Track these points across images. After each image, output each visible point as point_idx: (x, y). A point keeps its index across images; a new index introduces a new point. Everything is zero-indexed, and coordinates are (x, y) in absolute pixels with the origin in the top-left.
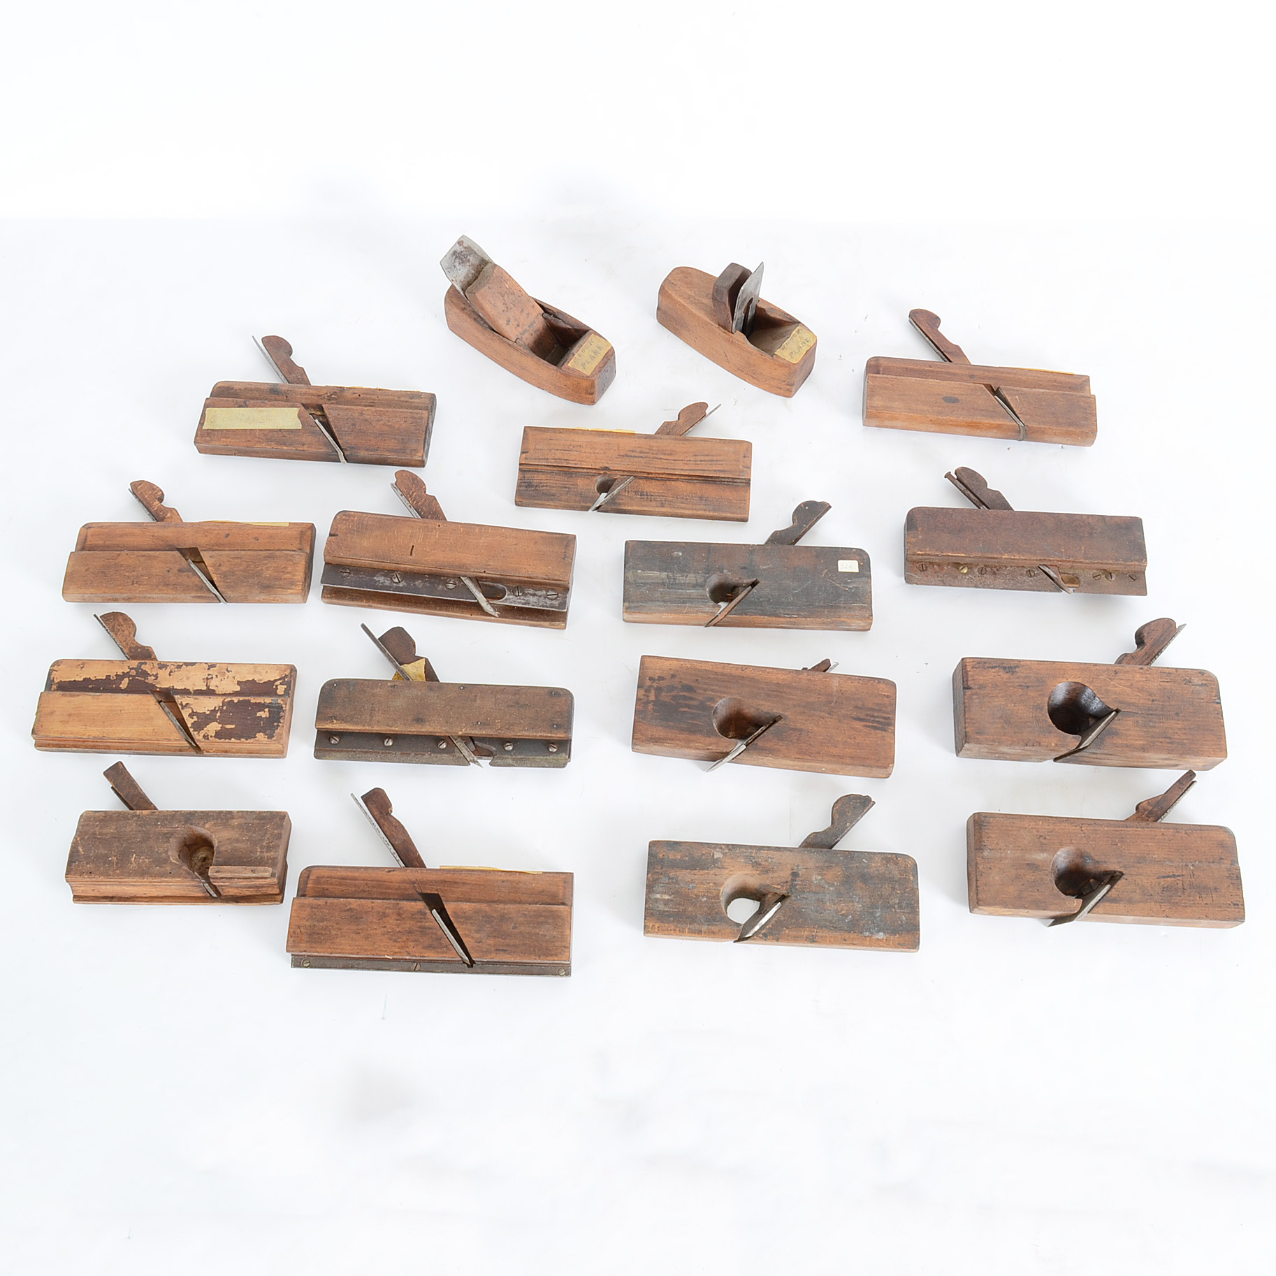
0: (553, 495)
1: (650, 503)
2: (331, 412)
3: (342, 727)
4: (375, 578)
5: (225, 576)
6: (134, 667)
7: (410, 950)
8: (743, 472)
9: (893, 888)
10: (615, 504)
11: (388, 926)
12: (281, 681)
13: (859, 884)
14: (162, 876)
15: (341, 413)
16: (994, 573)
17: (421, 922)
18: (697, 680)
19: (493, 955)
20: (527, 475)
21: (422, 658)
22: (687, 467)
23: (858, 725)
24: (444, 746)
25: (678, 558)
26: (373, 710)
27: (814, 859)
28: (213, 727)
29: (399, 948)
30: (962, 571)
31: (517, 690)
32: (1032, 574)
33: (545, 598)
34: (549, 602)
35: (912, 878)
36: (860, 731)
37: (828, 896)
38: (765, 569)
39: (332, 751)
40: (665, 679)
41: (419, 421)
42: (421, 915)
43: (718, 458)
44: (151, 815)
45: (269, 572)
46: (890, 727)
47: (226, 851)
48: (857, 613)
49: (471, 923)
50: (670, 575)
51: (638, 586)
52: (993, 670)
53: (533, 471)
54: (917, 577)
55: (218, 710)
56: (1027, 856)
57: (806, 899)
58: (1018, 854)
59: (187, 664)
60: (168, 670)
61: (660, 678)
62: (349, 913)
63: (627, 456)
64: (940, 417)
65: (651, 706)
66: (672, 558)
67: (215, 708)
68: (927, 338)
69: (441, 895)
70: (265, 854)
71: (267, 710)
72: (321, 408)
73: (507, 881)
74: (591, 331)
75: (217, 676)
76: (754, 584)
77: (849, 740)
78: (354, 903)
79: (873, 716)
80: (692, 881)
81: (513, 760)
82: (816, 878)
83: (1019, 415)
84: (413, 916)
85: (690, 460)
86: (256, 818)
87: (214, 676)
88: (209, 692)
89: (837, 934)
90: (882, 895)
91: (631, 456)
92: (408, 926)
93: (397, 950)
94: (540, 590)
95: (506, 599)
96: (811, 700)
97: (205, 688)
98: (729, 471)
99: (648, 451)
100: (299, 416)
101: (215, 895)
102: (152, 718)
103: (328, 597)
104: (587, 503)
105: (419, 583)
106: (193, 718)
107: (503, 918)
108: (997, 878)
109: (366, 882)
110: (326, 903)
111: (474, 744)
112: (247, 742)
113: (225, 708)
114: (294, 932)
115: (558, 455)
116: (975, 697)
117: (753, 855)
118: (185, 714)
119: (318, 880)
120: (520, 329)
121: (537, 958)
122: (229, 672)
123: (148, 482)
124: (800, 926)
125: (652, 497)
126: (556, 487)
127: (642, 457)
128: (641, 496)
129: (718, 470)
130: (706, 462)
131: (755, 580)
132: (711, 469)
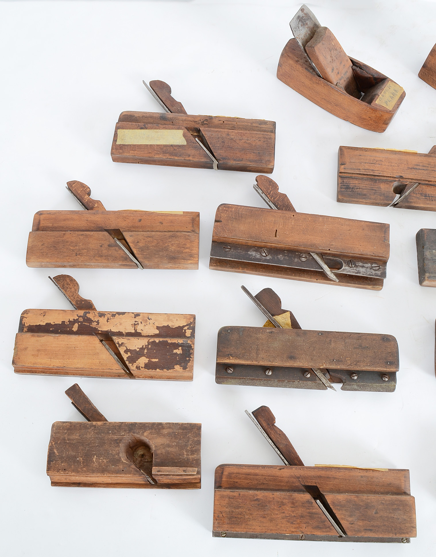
0: (365, 195)
1: (432, 202)
2: (206, 132)
3: (236, 362)
4: (249, 253)
5: (142, 250)
6: (81, 315)
7: (303, 529)
10: (408, 202)
11: (286, 512)
12: (188, 327)
14: (117, 473)
15: (214, 134)
17: (309, 509)
19: (363, 533)
20: (345, 181)
21: (288, 311)
24: (309, 376)
26: (258, 350)
28: (143, 361)
29: (295, 528)
31: (359, 336)
33: (371, 269)
34: (373, 272)
39: (229, 378)
41: (269, 140)
42: (309, 504)
44: (103, 425)
45: (173, 247)
47: (162, 454)
49: (345, 510)
53: (348, 178)
55: (145, 348)
59: (119, 314)
60: (106, 318)
62: (256, 502)
63: (414, 168)
67: (143, 346)
69: (319, 486)
70: (190, 457)
71: (180, 348)
72: (199, 131)
73: (365, 476)
74: (388, 79)
75: (141, 322)
78: (260, 494)
81: (358, 386)
84: (303, 504)
86: (180, 428)
87: (139, 323)
88: (137, 335)
91: (417, 169)
92: (300, 512)
93: (294, 530)
94: (367, 263)
95: (344, 269)
97: (133, 331)
99: (427, 165)
100: (184, 136)
101: (153, 483)
102: (98, 353)
103: (214, 265)
104: (388, 201)
105: (280, 257)
106: (127, 354)
107: (368, 506)
109: (264, 477)
110: (240, 495)
111: (329, 374)
112: (168, 371)
113: (150, 346)
114: (218, 516)
115: (367, 166)
118: (122, 350)
119: (230, 475)
120: (339, 76)
121: (394, 535)
122: (149, 320)
123: (79, 182)
125: (433, 198)
126: (366, 189)
127: (424, 170)
128: (425, 197)
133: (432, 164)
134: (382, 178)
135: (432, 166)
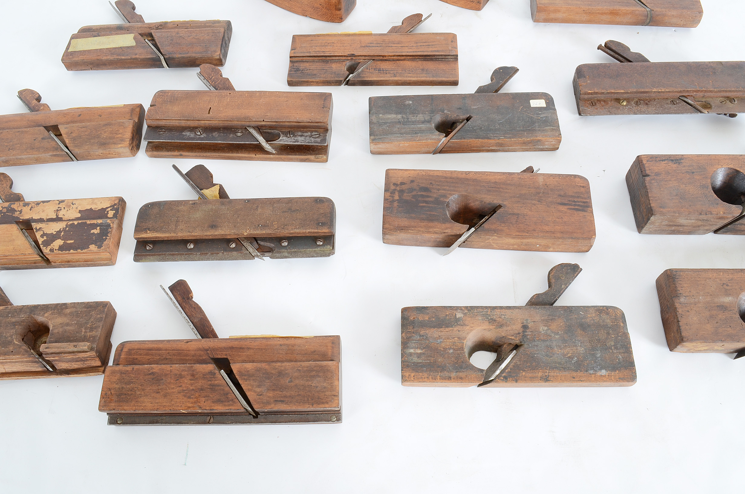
0: (315, 75)
1: (386, 75)
2: (156, 35)
3: (154, 236)
4: (184, 133)
5: (74, 139)
6: (6, 206)
7: (202, 404)
8: (452, 50)
9: (608, 334)
10: (360, 77)
11: (183, 385)
12: (111, 208)
13: (579, 331)
14: (5, 355)
15: (163, 34)
16: (647, 104)
17: (210, 381)
18: (431, 183)
19: (273, 405)
20: (296, 64)
21: (218, 184)
22: (411, 50)
23: (563, 208)
24: (233, 245)
25: (409, 105)
26: (177, 221)
27: (538, 314)
28: (58, 243)
29: (192, 403)
30: (622, 104)
31: (290, 200)
32: (675, 103)
33: (310, 137)
34: (313, 140)
35: (622, 324)
36: (566, 212)
37: (554, 343)
38: (476, 109)
39: (147, 255)
40: (406, 184)
41: (217, 34)
42: (211, 375)
43: (433, 44)
44: (5, 309)
45: (106, 134)
46: (589, 209)
47: (58, 333)
48: (549, 133)
49: (253, 380)
50: (404, 116)
51: (380, 125)
52: (664, 162)
53: (300, 61)
54: (589, 110)
55: (62, 231)
56: (716, 300)
57: (537, 346)
58: (708, 299)
59: (44, 202)
60: (30, 206)
61: (402, 184)
62: (151, 376)
63: (367, 46)
64: (590, 7)
65: (396, 204)
66: (405, 105)
67: (61, 229)
69: (229, 358)
70: (88, 334)
71: (98, 228)
72: (150, 35)
73: (284, 345)
75: (64, 208)
76: (468, 119)
77: (557, 220)
78: (156, 368)
79: (575, 202)
80: (440, 337)
81: (289, 253)
82: (543, 329)
83: (646, 4)
84: (204, 376)
85: (413, 46)
86: (85, 307)
87: (62, 208)
88: (58, 219)
89: (566, 373)
90: (600, 339)
91: (370, 46)
92: (200, 384)
93: (190, 405)
94: (306, 132)
95: (281, 140)
96: (523, 192)
97: (55, 217)
98: (442, 51)
99: (381, 42)
100: (134, 38)
101: (51, 370)
102: (14, 240)
103: (150, 151)
104: (339, 78)
105: (215, 134)
106: (43, 238)
107: (281, 374)
108: (695, 319)
109: (168, 351)
110: (133, 369)
111: (257, 243)
112: (82, 251)
113: (67, 229)
114: (106, 394)
115: (318, 49)
116: (654, 181)
117: (489, 313)
118: (38, 235)
119: (130, 352)
121: (311, 406)
122: (73, 204)
123: (30, 89)
124: (534, 368)
125: (387, 71)
126: (316, 70)
127: (377, 46)
128: (379, 71)
129: (434, 51)
130: (424, 47)
131: (469, 115)
132: (428, 50)
133: (386, 41)
134: (334, 58)
135: (386, 43)
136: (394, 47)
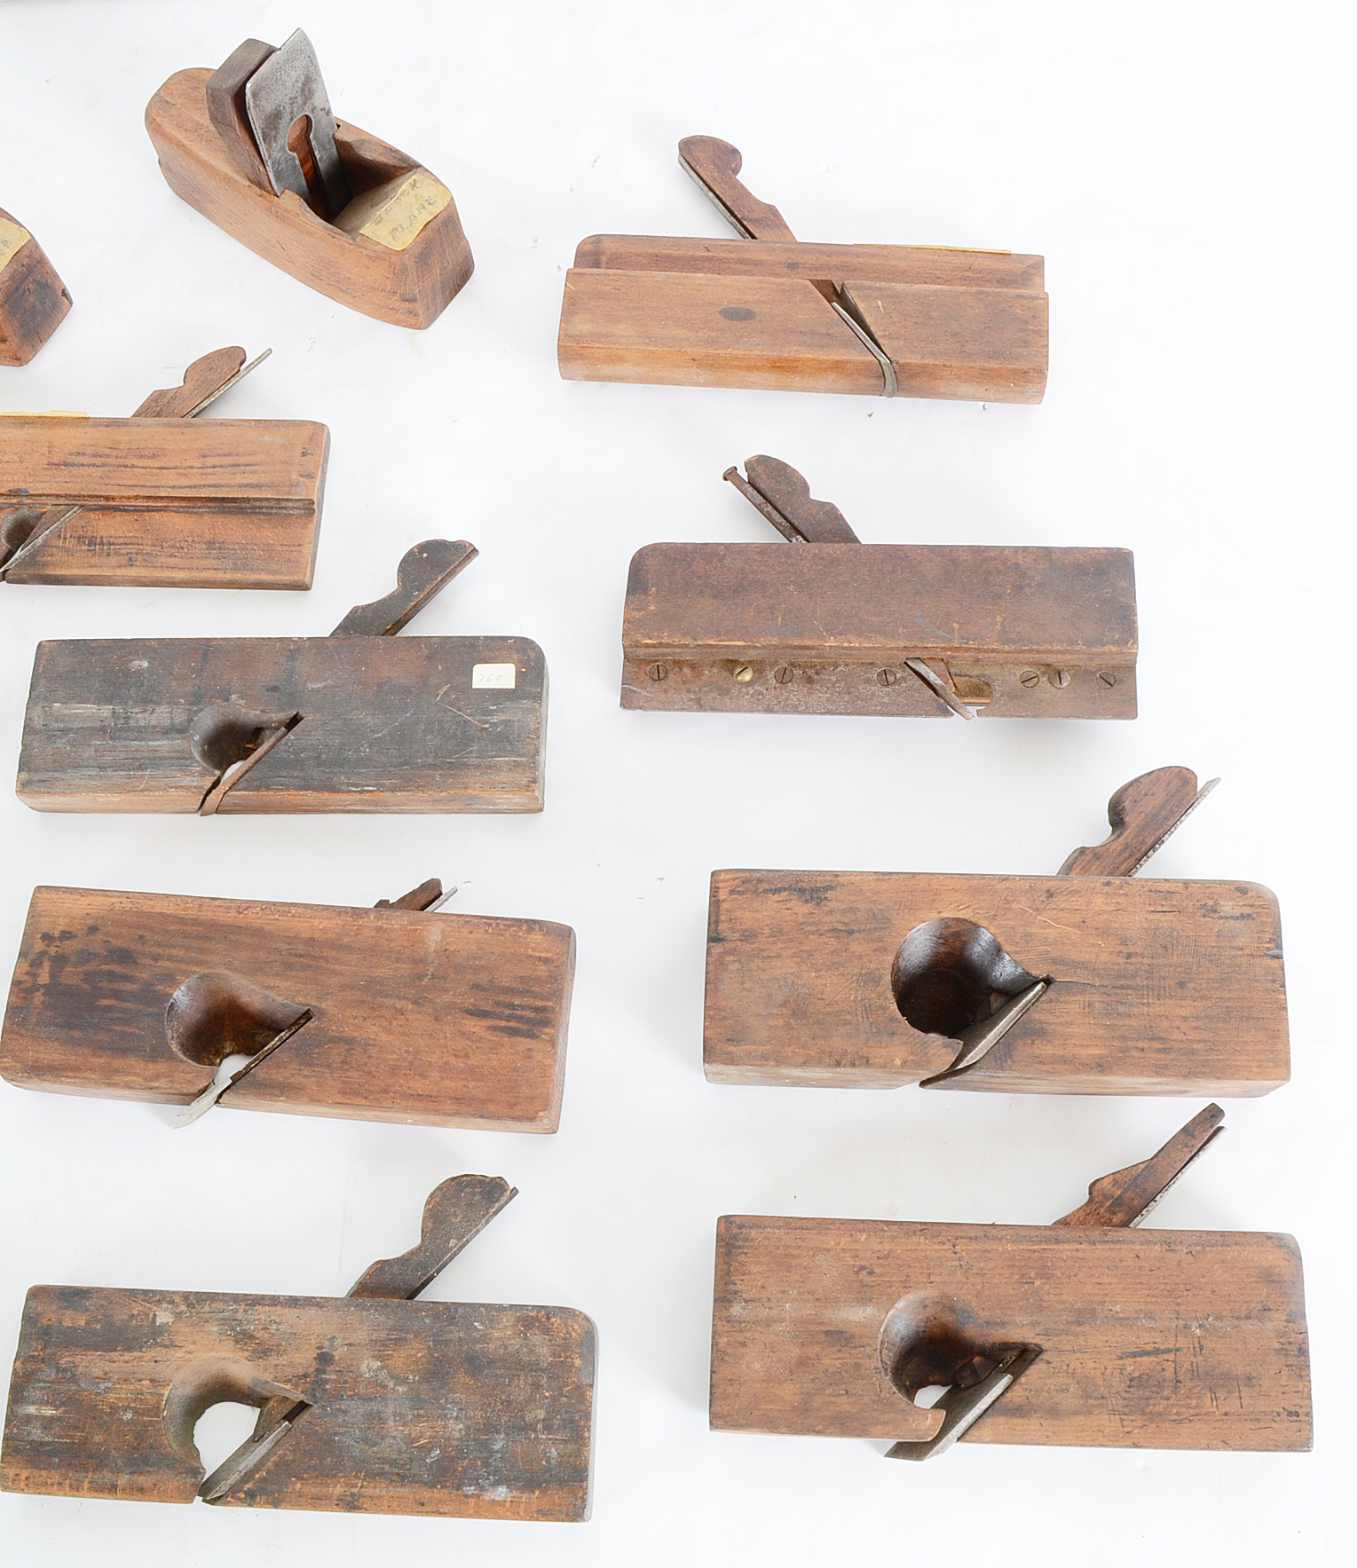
1: (106, 560)
8: (297, 485)
9: (536, 1387)
10: (43, 565)
13: (462, 1378)
16: (810, 680)
18: (141, 937)
22: (184, 482)
23: (476, 1026)
25: (139, 673)
27: (372, 1322)
30: (739, 678)
32: (891, 679)
35: (578, 1362)
36: (480, 1039)
37: (391, 1408)
38: (319, 691)
40: (77, 936)
43: (249, 459)
46: (547, 1030)
48: (504, 776)
50: (119, 709)
51: (49, 738)
52: (776, 897)
54: (644, 693)
56: (828, 1314)
57: (345, 1412)
58: (808, 1311)
61: (67, 935)
63: (65, 464)
64: (711, 351)
65: (39, 998)
66: (127, 673)
68: (711, 194)
76: (295, 721)
77: (453, 1060)
79: (511, 1006)
80: (106, 1377)
82: (368, 1365)
83: (880, 341)
85: (191, 467)
89: (404, 1491)
90: (509, 1402)
91: (73, 465)
96: (380, 972)
98: (270, 486)
99: (108, 452)
108: (757, 1366)
116: (731, 958)
117: (239, 1316)
124: (326, 1474)
125: (112, 547)
127: (94, 465)
128: (89, 545)
129: (247, 485)
130: (223, 470)
131: (295, 713)
132: (232, 483)
133: (122, 446)
135: (121, 454)
136: (140, 470)
